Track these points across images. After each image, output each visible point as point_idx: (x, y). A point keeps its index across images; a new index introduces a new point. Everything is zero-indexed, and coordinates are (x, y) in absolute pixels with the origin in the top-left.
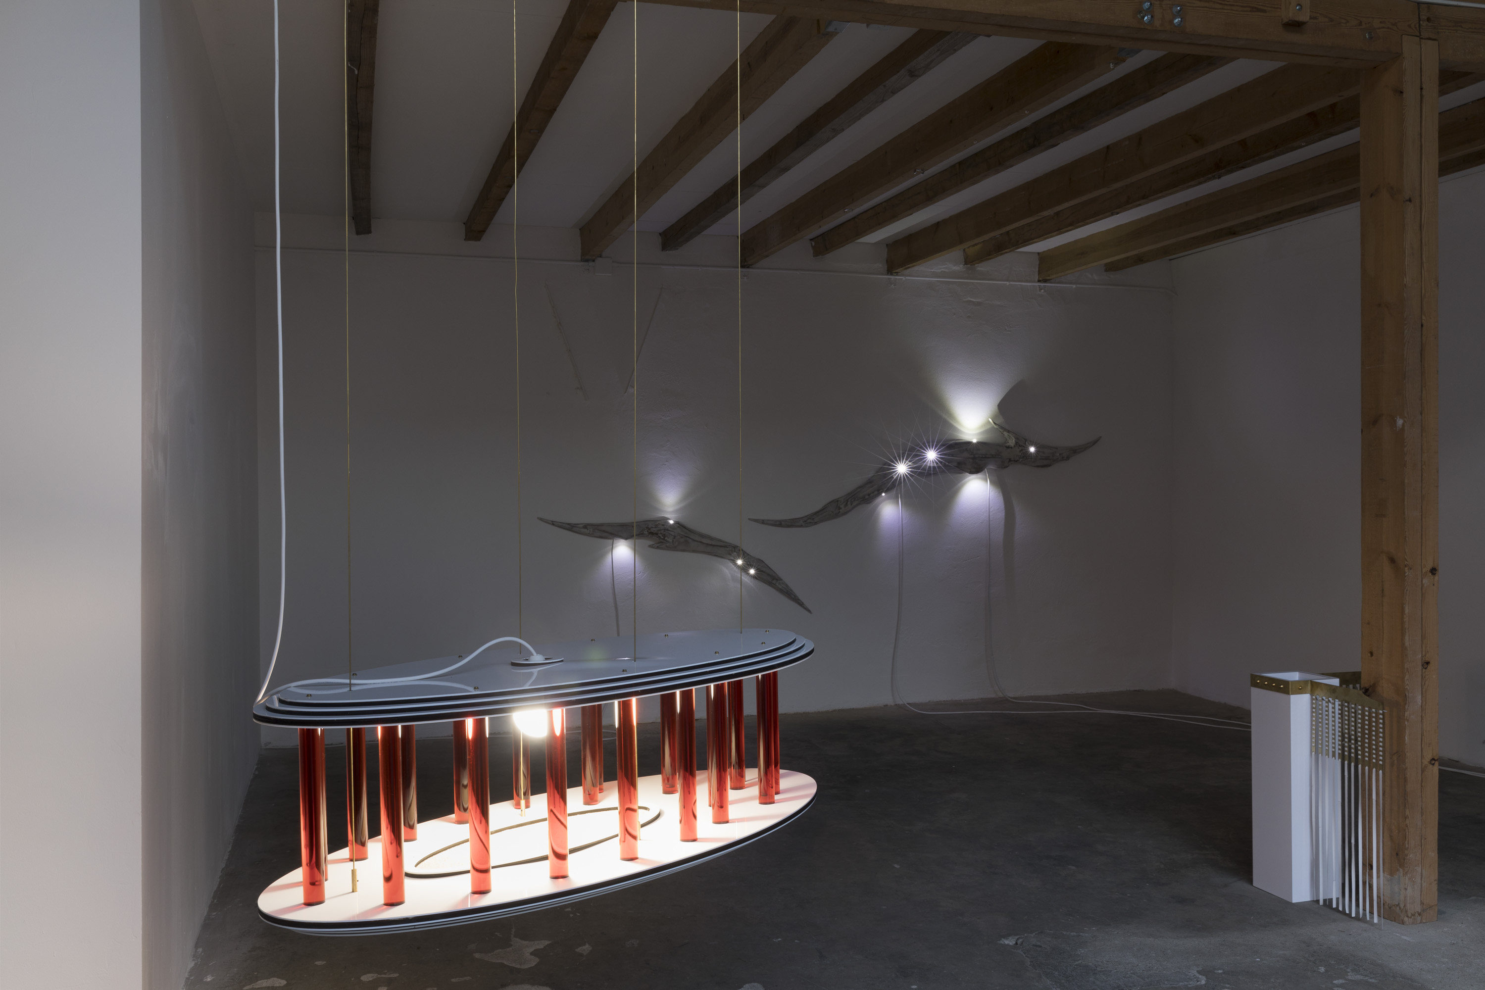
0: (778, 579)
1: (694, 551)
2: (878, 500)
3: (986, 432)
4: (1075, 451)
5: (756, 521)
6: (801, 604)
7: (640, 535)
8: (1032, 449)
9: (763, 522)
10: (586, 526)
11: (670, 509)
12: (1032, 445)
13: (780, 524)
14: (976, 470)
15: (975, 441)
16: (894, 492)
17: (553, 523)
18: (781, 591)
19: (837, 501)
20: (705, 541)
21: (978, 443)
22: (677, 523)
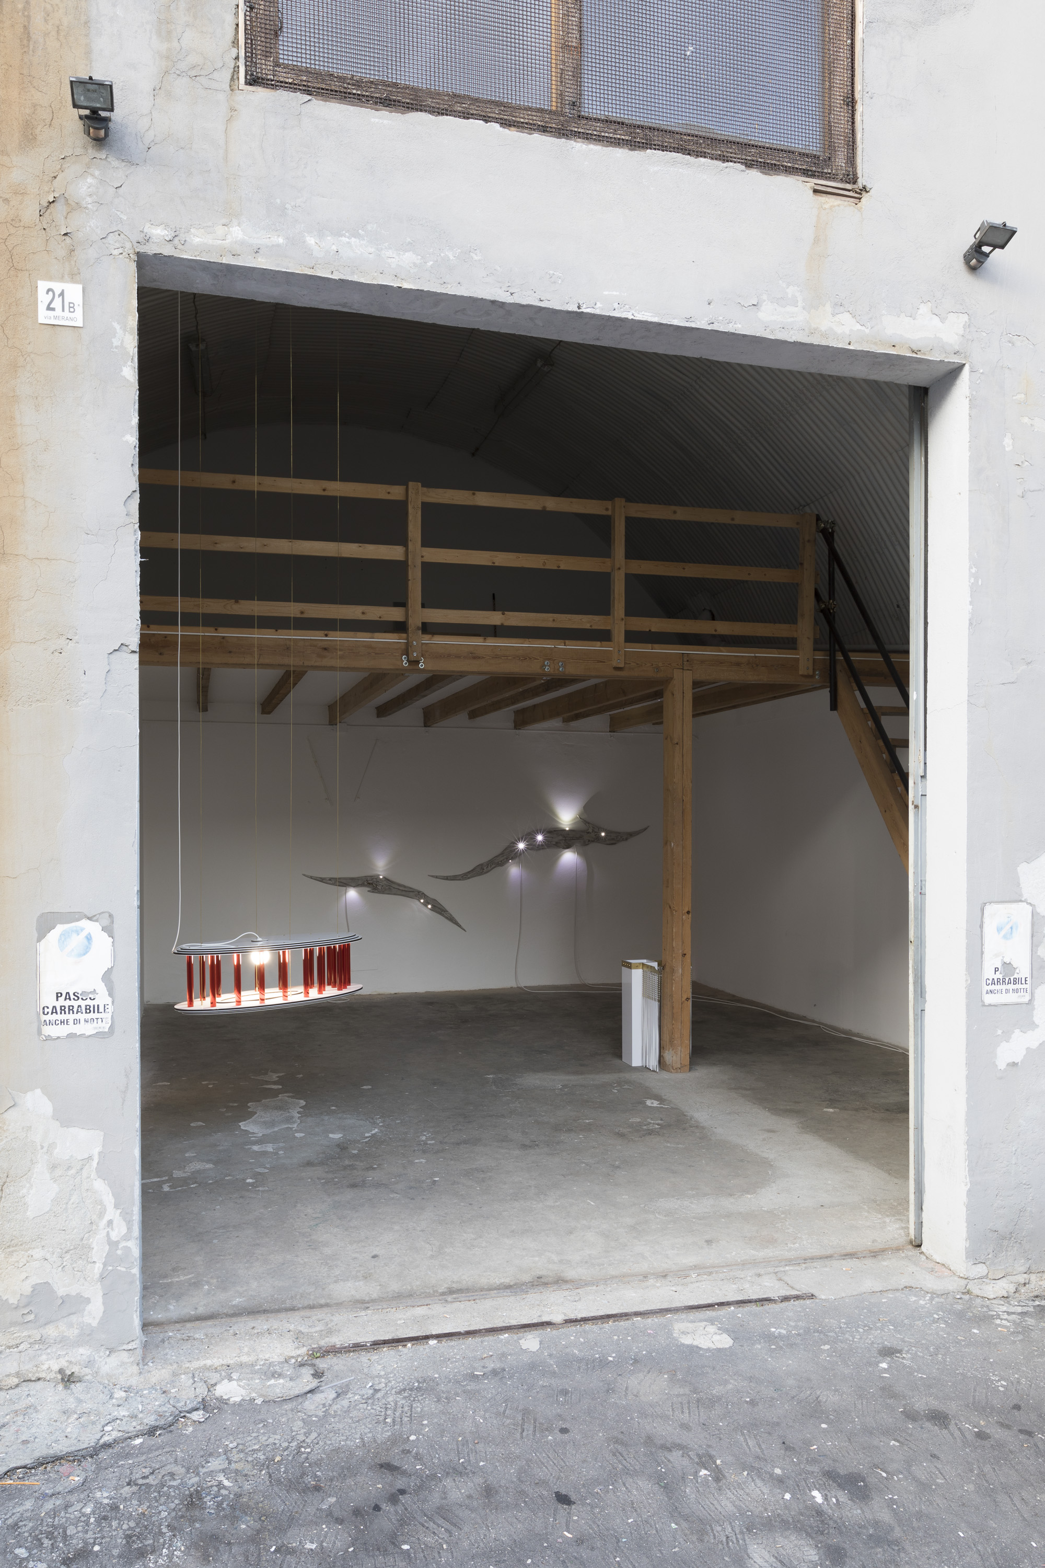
0: (446, 911)
1: (395, 894)
2: (508, 864)
3: (574, 824)
4: (631, 835)
5: (432, 876)
6: (460, 926)
7: (362, 885)
8: (603, 834)
9: (437, 877)
10: (330, 879)
11: (381, 870)
12: (602, 831)
13: (447, 878)
14: (568, 847)
15: (567, 829)
16: (517, 860)
17: (311, 877)
18: (447, 918)
19: (482, 865)
20: (401, 888)
21: (570, 830)
22: (384, 878)
